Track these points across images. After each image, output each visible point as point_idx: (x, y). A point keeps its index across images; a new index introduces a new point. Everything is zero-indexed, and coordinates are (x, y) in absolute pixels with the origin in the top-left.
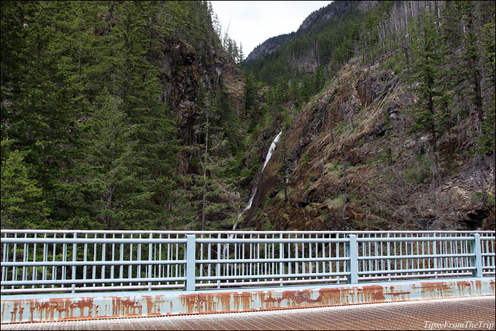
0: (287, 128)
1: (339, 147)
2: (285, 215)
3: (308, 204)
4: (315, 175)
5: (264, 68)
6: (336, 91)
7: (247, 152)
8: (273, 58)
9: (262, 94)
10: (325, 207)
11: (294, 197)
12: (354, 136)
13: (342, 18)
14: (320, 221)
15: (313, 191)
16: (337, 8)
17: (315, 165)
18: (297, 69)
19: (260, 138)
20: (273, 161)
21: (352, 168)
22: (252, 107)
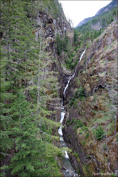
0: (88, 48)
1: (105, 54)
2: (85, 79)
3: (92, 75)
4: (96, 64)
5: (82, 29)
6: (106, 34)
7: (73, 57)
8: (86, 25)
9: (80, 37)
10: (99, 76)
11: (88, 73)
12: (111, 50)
13: (111, 10)
14: (96, 81)
15: (95, 70)
16: (110, 6)
17: (96, 61)
18: (94, 29)
19: (78, 52)
20: (82, 60)
21: (109, 62)
22: (76, 42)
